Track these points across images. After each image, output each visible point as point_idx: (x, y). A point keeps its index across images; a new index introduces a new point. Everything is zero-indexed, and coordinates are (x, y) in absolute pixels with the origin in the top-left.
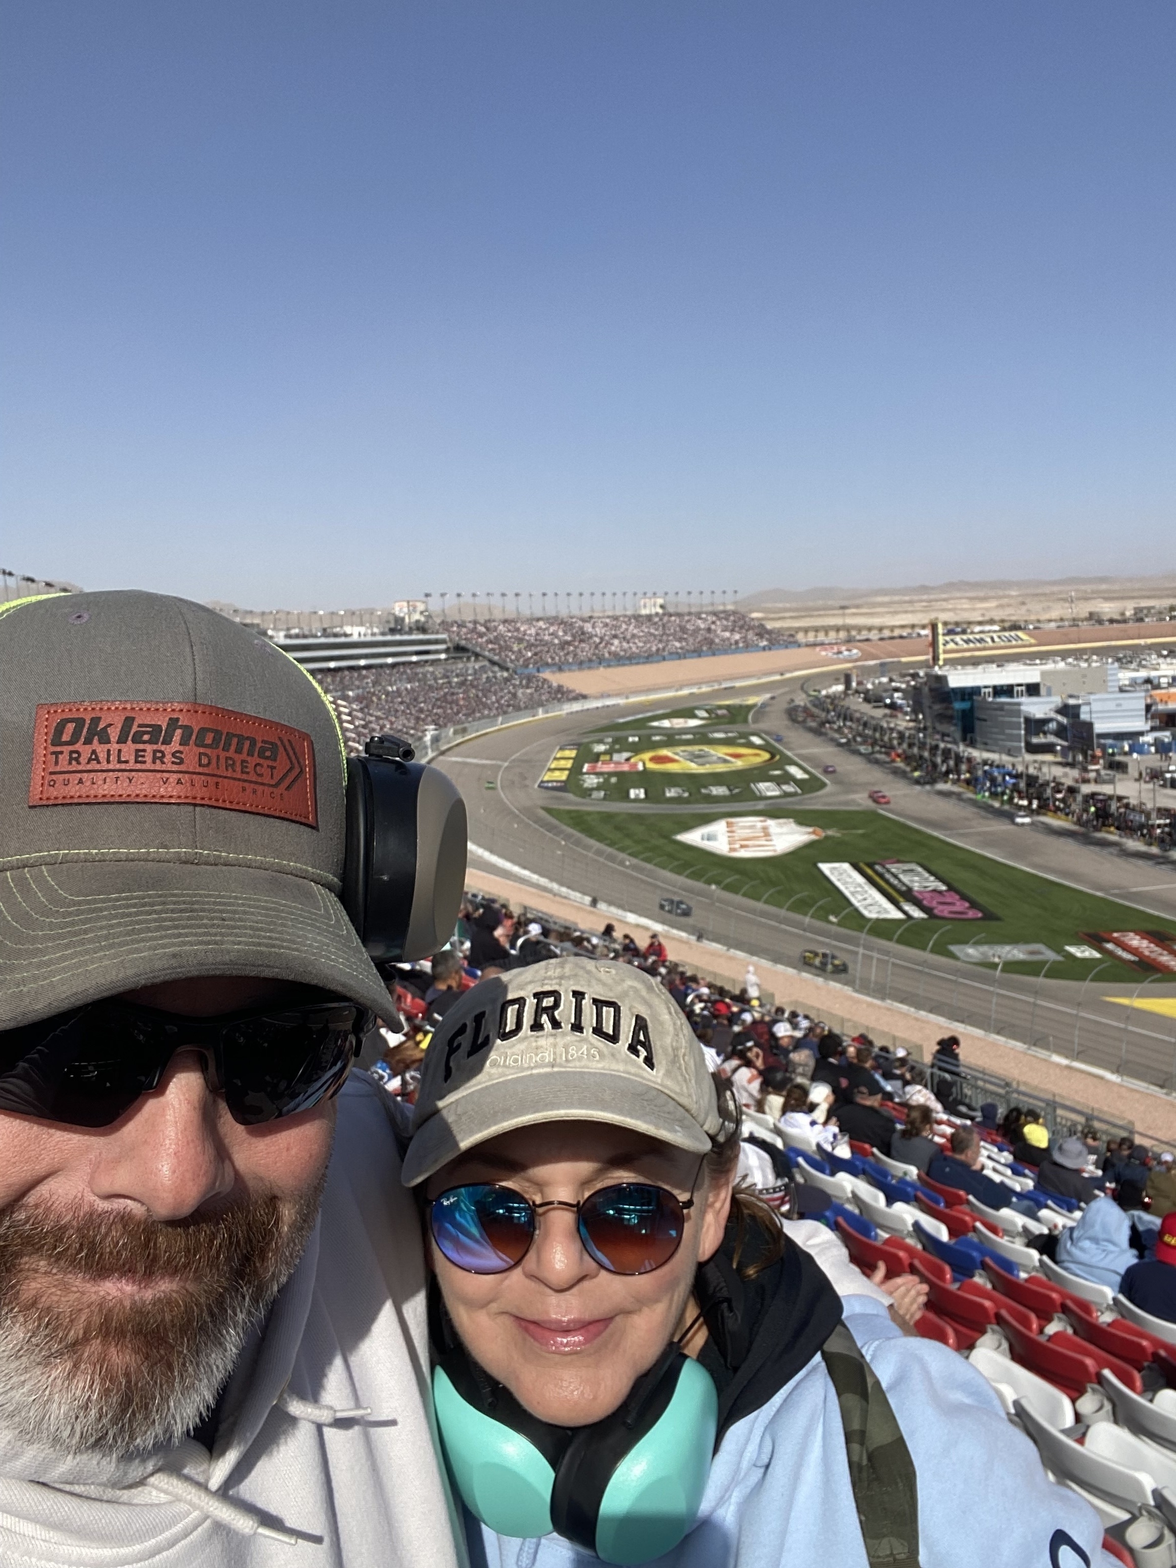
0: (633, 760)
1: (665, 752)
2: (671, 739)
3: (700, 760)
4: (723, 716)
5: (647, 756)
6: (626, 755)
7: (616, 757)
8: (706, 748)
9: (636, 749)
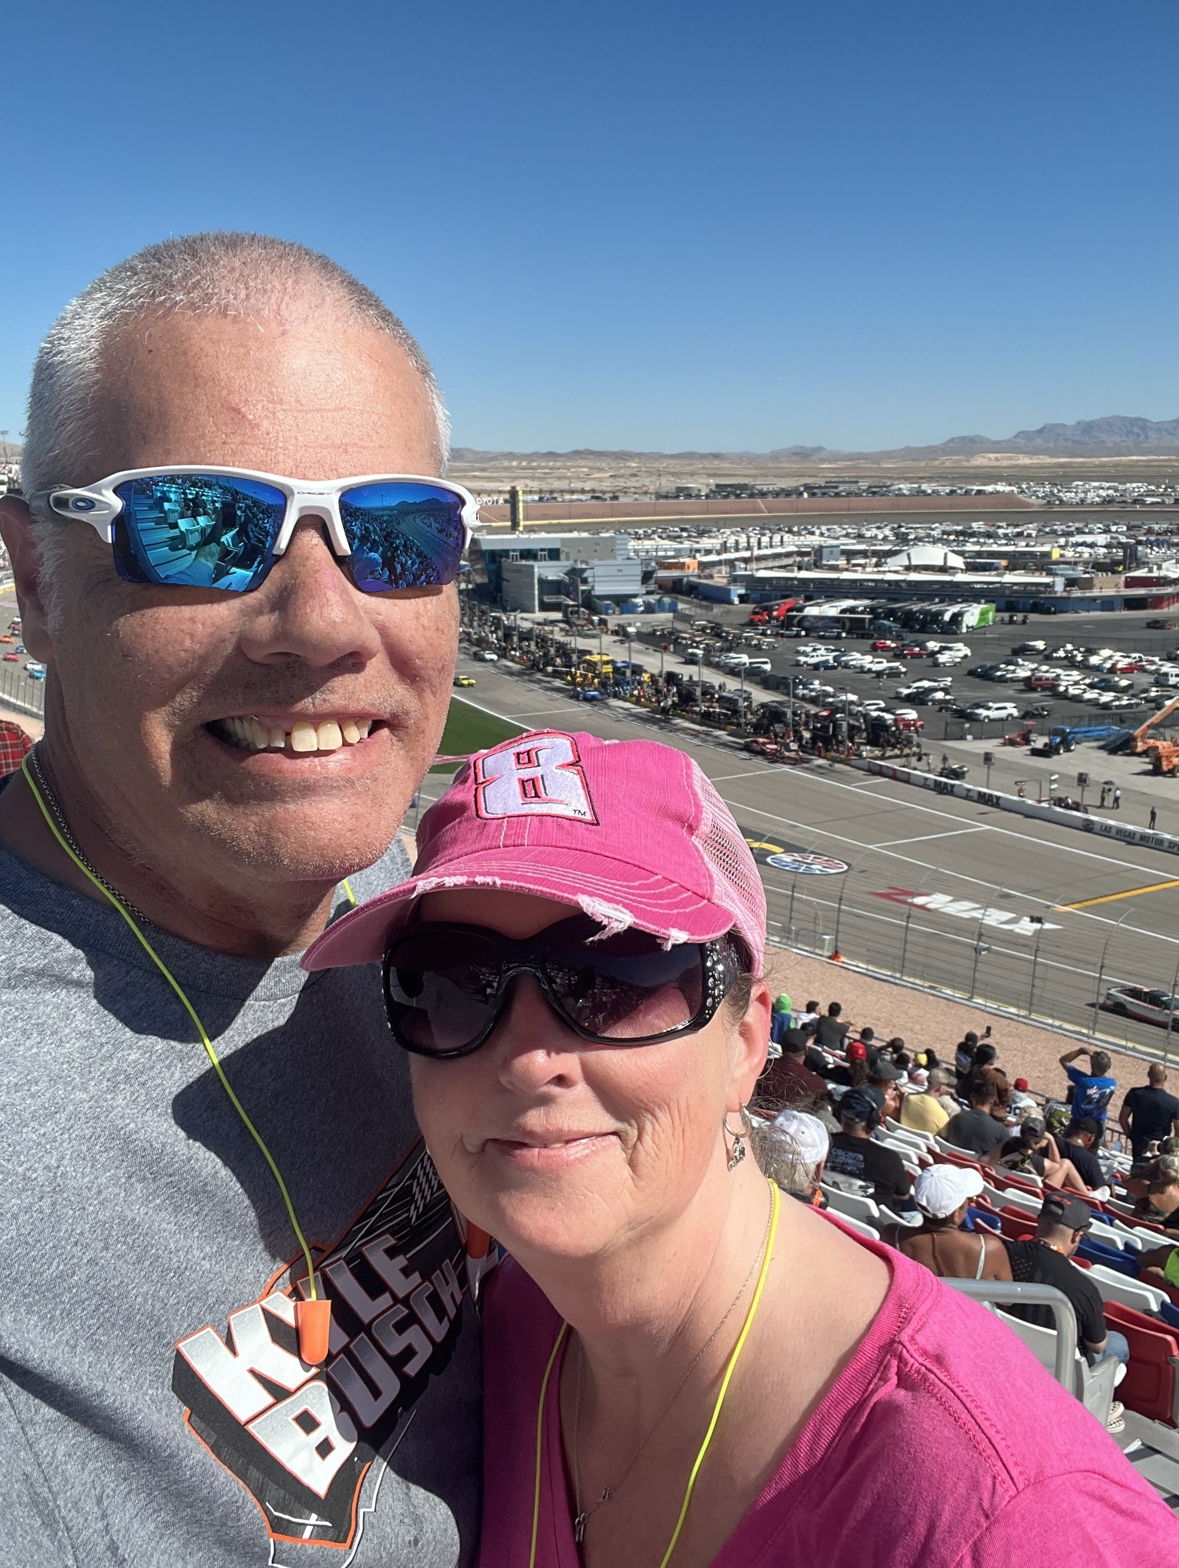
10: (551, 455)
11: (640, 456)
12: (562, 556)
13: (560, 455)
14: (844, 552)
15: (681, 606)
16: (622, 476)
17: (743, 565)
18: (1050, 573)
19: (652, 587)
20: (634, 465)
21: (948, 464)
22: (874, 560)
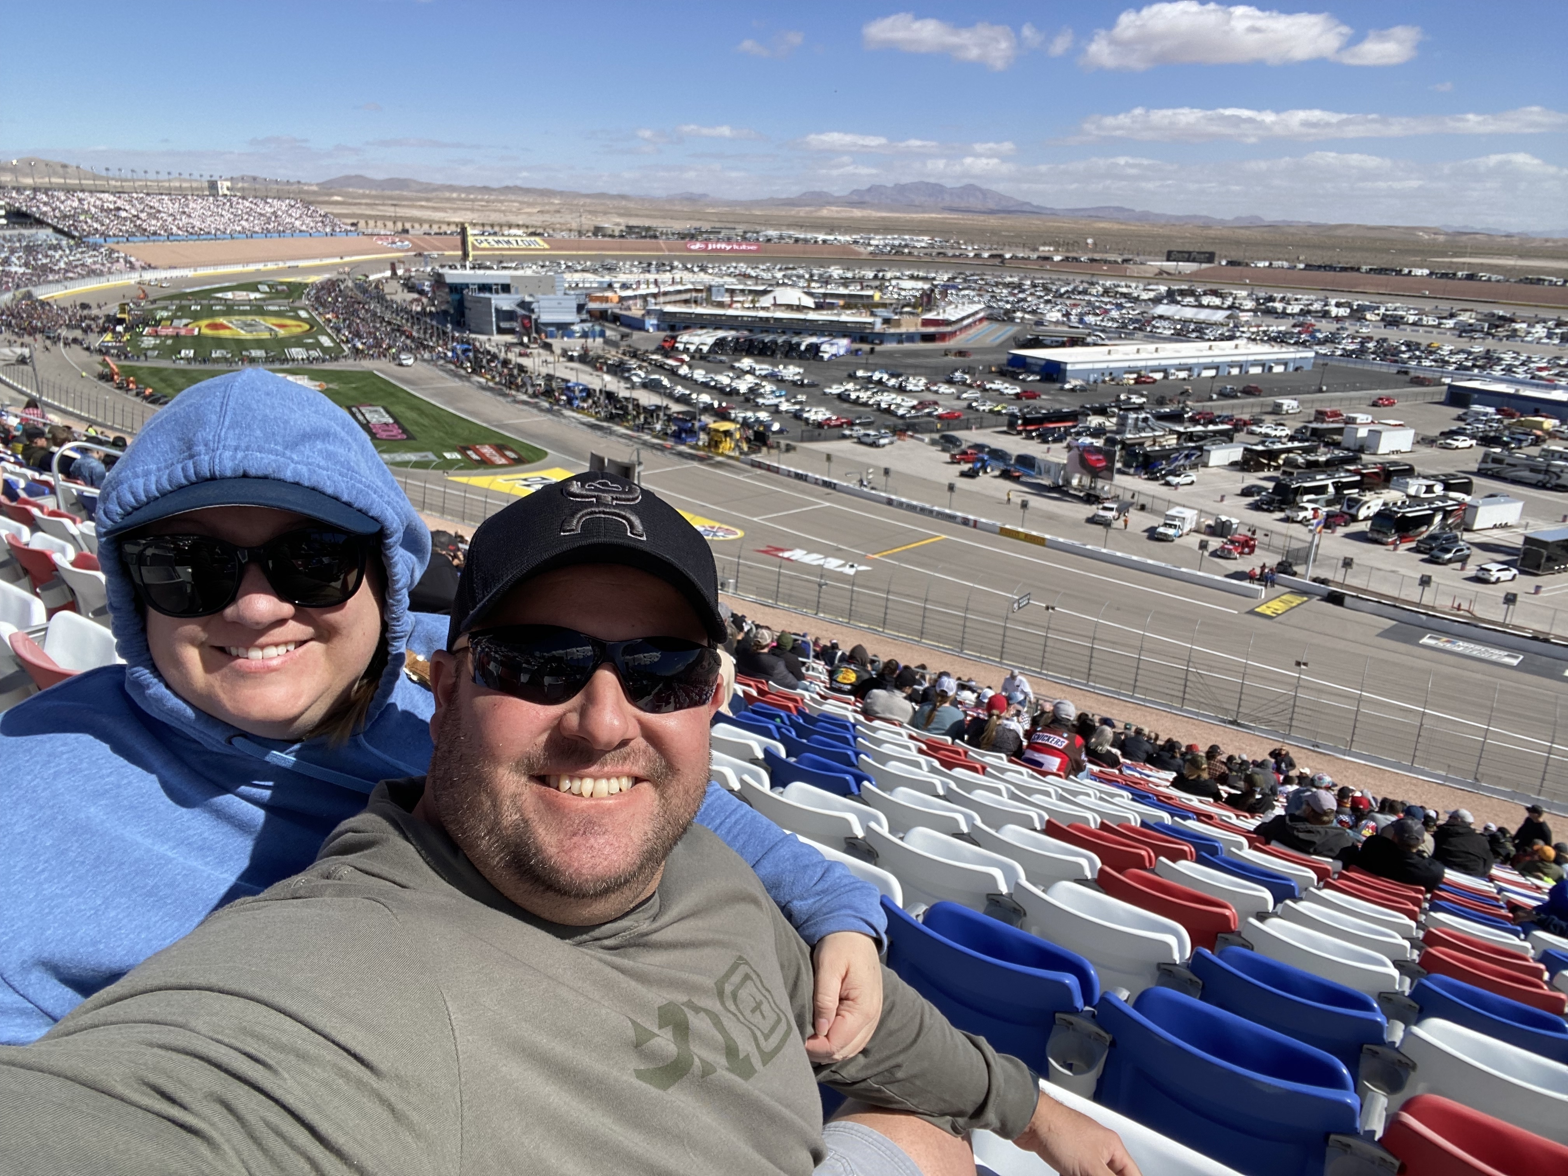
0: (190, 326)
1: (222, 320)
2: (230, 309)
3: (249, 329)
4: (283, 291)
5: (204, 323)
6: (185, 321)
7: (176, 322)
8: (258, 319)
9: (196, 317)
10: (486, 189)
11: (561, 194)
12: (512, 290)
13: (494, 190)
14: (727, 290)
15: (608, 333)
16: (548, 212)
17: (653, 301)
18: (873, 314)
19: (584, 316)
20: (557, 202)
21: (802, 214)
22: (750, 298)
